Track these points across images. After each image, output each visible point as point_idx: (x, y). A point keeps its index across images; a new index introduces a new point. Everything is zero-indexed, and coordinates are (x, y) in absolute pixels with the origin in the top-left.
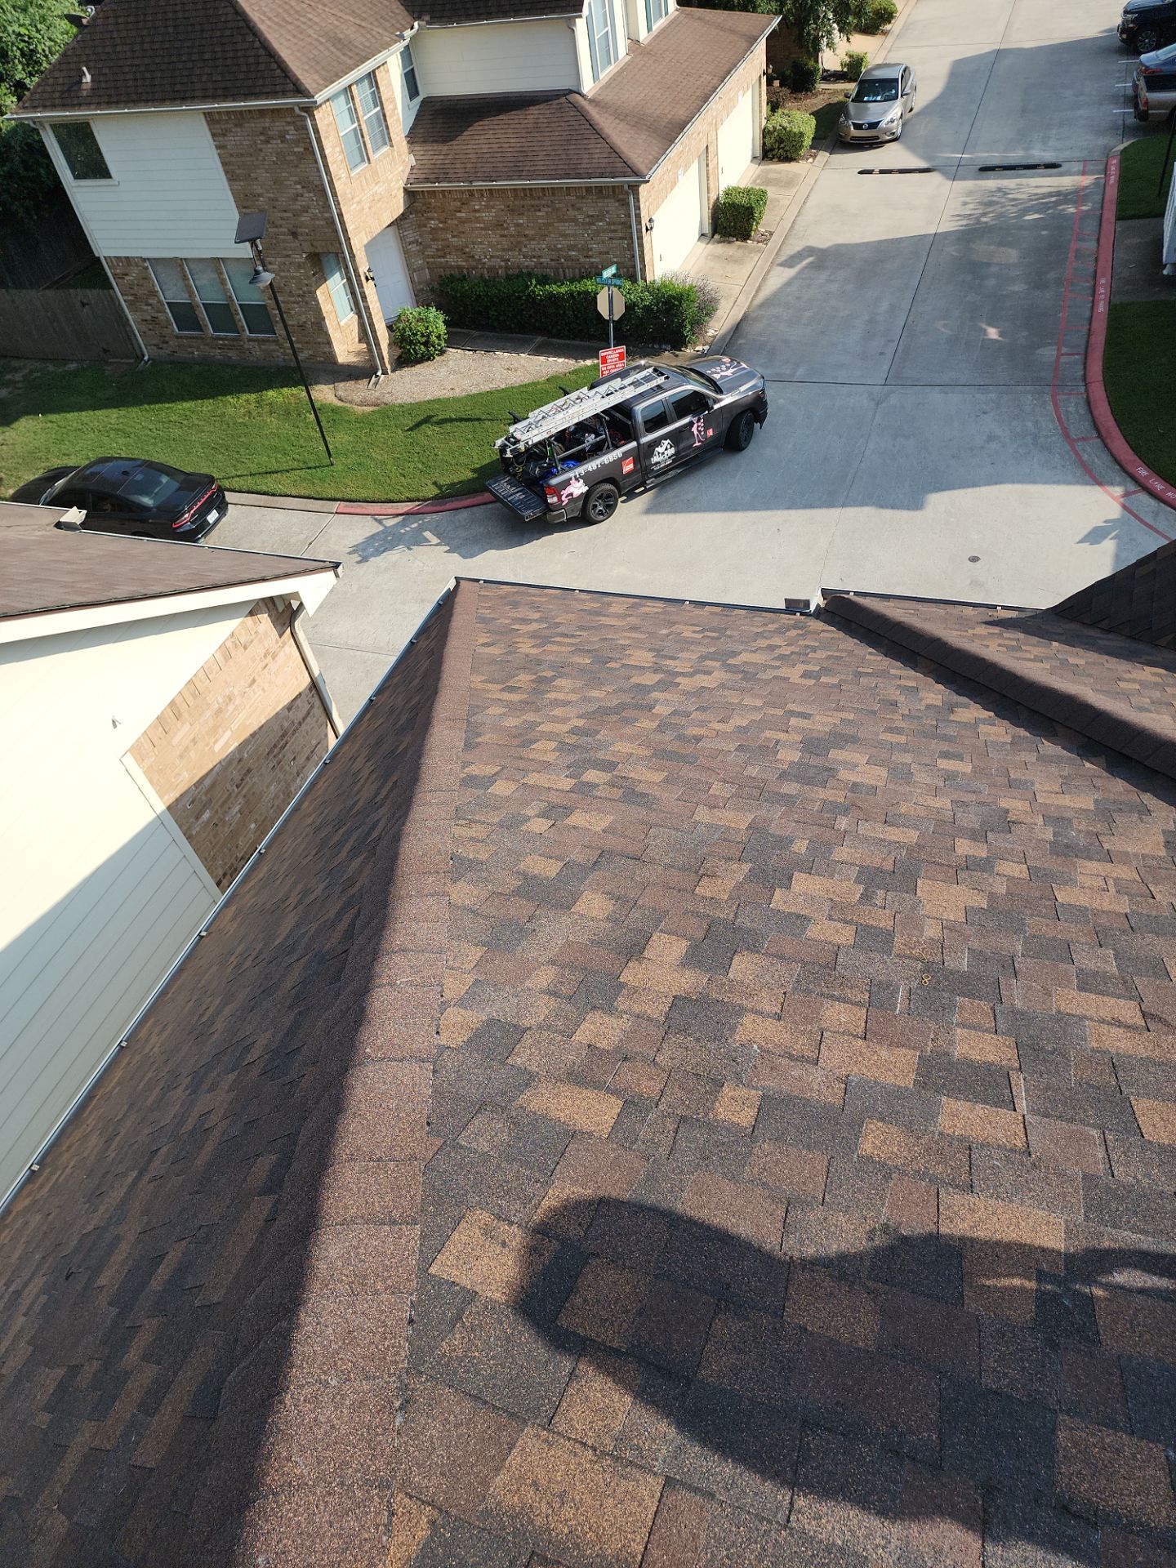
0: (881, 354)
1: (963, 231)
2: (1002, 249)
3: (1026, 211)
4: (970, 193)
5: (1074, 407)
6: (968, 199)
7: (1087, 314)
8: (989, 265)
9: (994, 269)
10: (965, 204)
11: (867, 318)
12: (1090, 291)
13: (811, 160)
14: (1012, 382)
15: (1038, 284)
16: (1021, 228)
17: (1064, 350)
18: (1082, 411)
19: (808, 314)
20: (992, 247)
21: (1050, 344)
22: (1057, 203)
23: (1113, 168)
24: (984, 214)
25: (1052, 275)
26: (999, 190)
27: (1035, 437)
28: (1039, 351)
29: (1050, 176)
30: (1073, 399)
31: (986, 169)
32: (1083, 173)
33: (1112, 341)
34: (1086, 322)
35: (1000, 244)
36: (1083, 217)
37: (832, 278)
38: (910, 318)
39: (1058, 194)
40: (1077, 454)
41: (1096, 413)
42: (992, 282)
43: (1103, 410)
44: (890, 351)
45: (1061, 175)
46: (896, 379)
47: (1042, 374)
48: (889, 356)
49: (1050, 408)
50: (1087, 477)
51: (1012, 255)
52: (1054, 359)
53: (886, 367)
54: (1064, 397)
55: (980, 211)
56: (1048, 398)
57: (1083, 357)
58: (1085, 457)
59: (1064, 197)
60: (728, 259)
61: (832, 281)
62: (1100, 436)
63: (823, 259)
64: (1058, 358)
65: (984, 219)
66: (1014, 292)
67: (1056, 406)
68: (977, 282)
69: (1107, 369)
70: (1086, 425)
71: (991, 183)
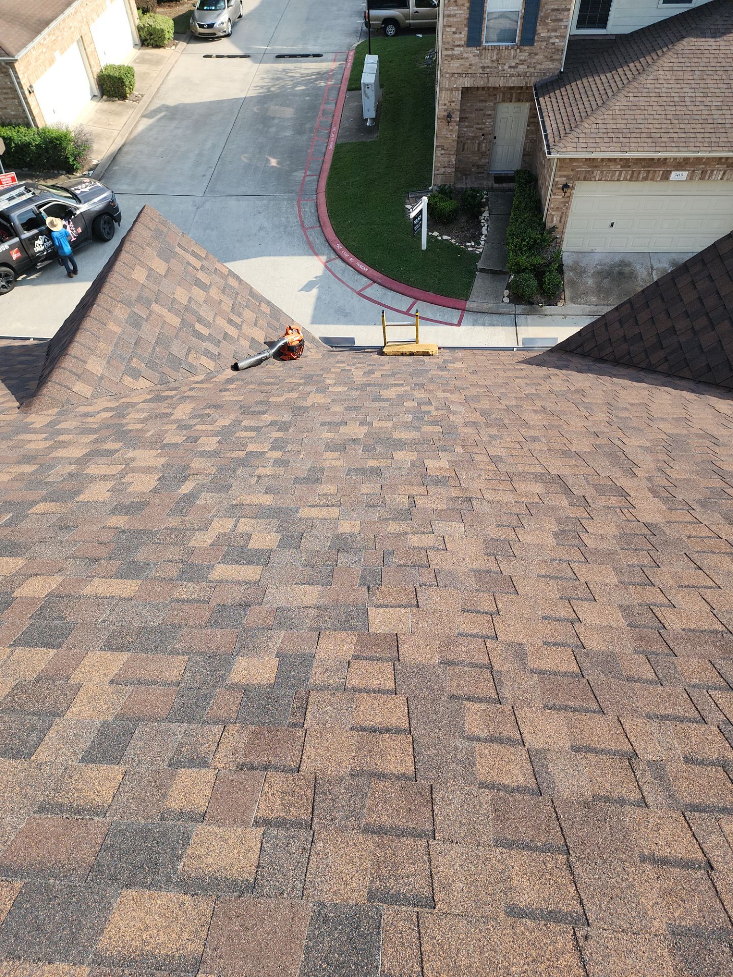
0: (204, 176)
1: (261, 97)
2: (283, 108)
3: (298, 84)
4: (268, 72)
5: (308, 208)
6: (265, 76)
7: (324, 150)
8: (273, 118)
9: (276, 121)
10: (263, 78)
11: (197, 152)
12: (327, 136)
13: (173, 47)
14: (277, 193)
15: (300, 131)
16: (295, 95)
17: (308, 173)
18: (313, 211)
19: (161, 150)
20: (277, 107)
21: (302, 169)
22: (316, 79)
23: (350, 58)
24: (273, 86)
25: (308, 126)
26: (284, 70)
27: (286, 227)
28: (294, 174)
29: (315, 62)
30: (309, 203)
31: (279, 57)
32: (335, 61)
33: (333, 167)
34: (322, 155)
35: (281, 105)
36: (330, 88)
37: (178, 126)
38: (224, 153)
39: (318, 73)
40: (307, 237)
41: (319, 212)
42: (273, 130)
43: (323, 209)
44: (209, 175)
45: (321, 61)
46: (210, 193)
47: (294, 188)
48: (208, 177)
49: (296, 209)
50: (310, 251)
51: (289, 112)
52: (302, 178)
53: (205, 185)
54: (305, 202)
55: (271, 84)
56: (295, 203)
57: (318, 177)
58: (311, 239)
59: (321, 76)
60: (111, 113)
61: (178, 128)
62: (320, 226)
63: (174, 113)
64: (304, 177)
65: (272, 89)
66: (285, 136)
67: (299, 208)
68: (266, 129)
69: (328, 184)
70: (315, 219)
71: (282, 65)
